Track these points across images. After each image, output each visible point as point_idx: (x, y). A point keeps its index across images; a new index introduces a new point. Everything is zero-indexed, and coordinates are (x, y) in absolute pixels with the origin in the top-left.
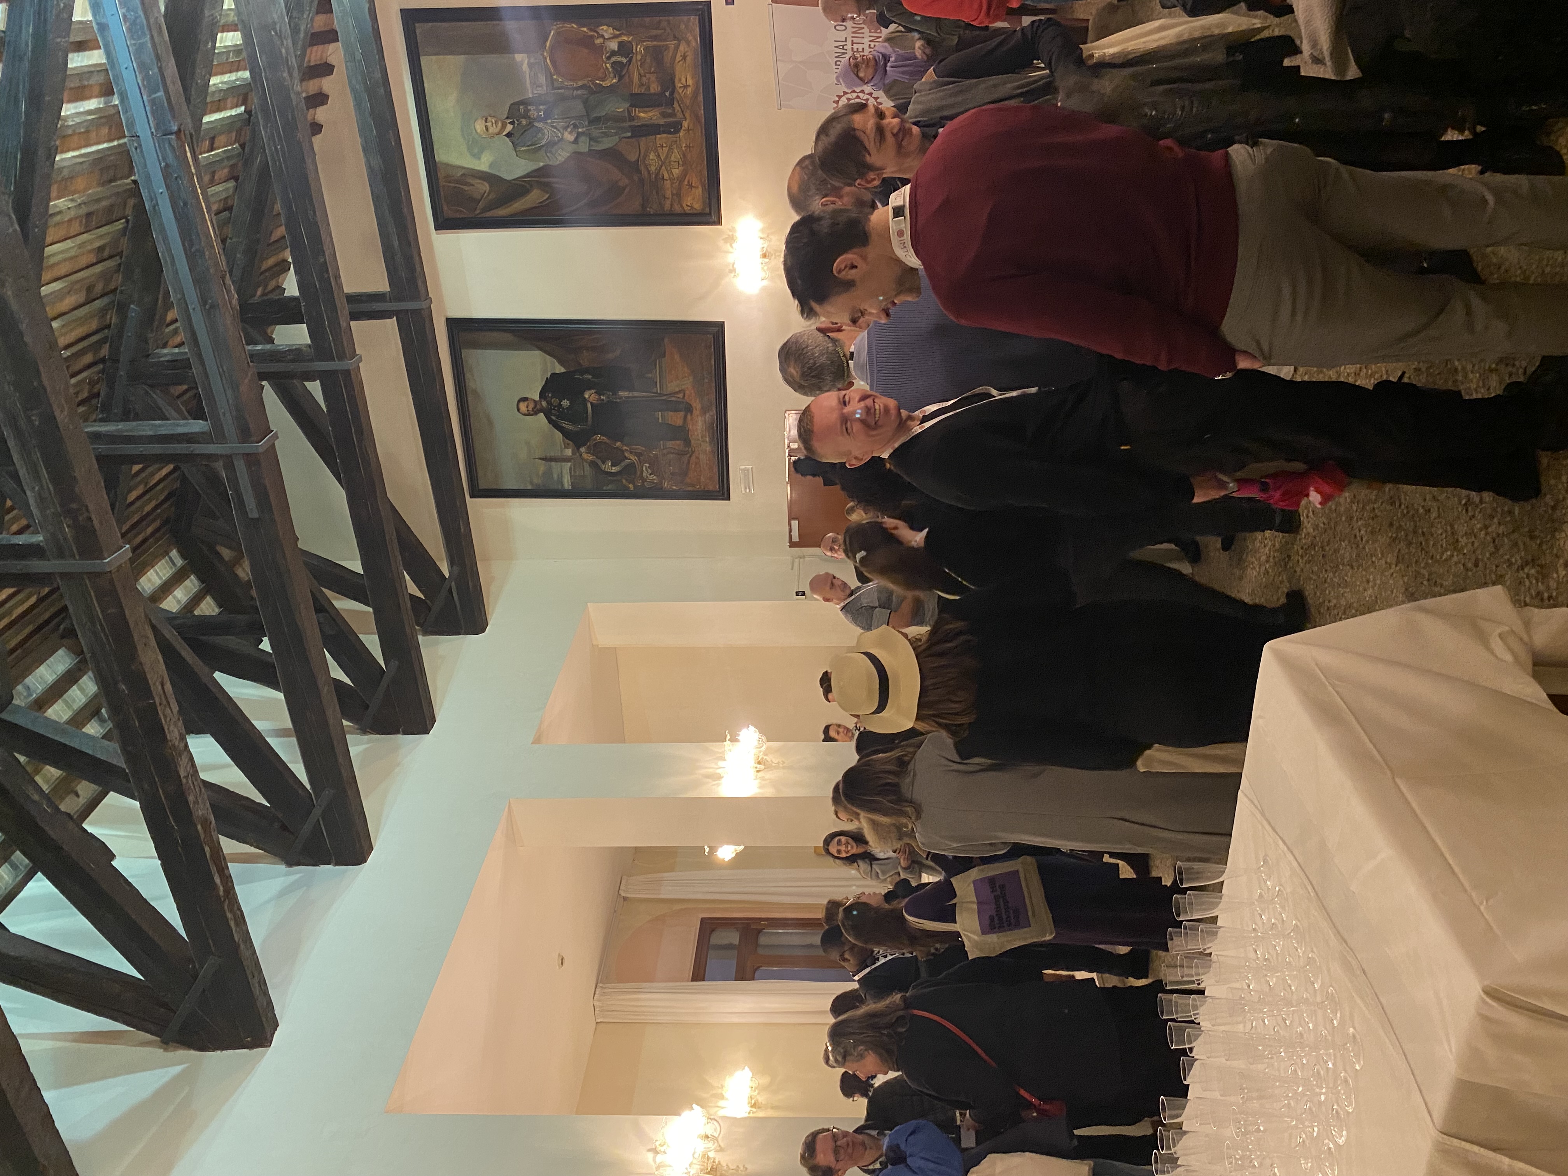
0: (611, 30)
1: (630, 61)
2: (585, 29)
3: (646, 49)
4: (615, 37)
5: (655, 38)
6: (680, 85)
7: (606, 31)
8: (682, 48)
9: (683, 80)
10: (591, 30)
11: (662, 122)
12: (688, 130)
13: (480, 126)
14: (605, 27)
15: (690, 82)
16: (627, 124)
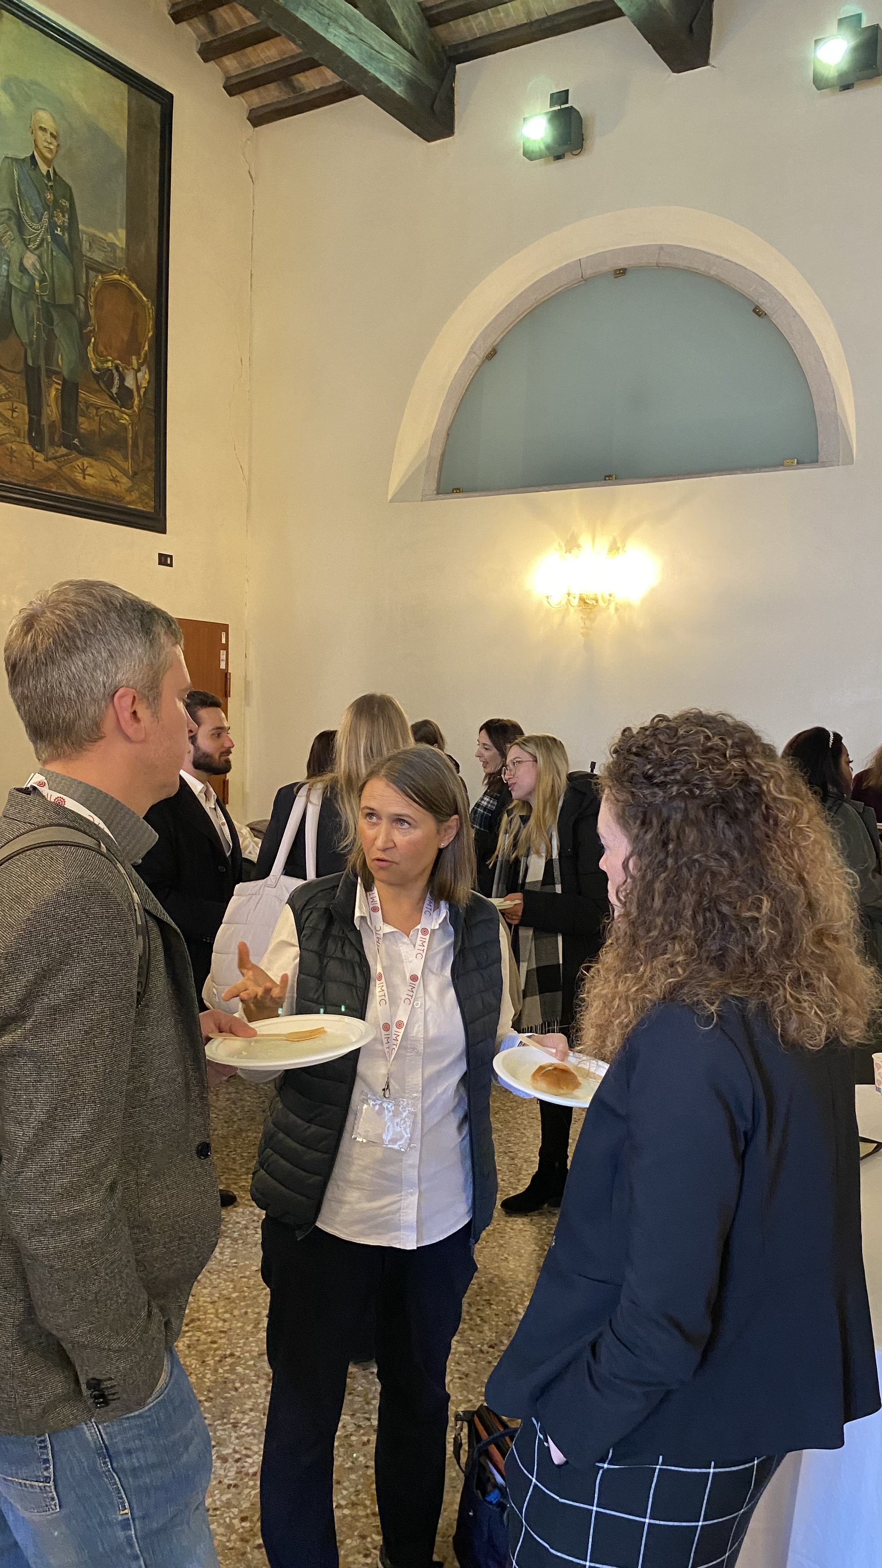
0: (145, 384)
1: (112, 398)
2: (146, 348)
3: (124, 428)
4: (138, 388)
5: (135, 445)
6: (86, 465)
7: (144, 376)
8: (124, 480)
9: (90, 471)
10: (146, 355)
11: (44, 422)
12: (33, 460)
13: (45, 118)
14: (147, 376)
15: (89, 481)
16: (42, 363)
